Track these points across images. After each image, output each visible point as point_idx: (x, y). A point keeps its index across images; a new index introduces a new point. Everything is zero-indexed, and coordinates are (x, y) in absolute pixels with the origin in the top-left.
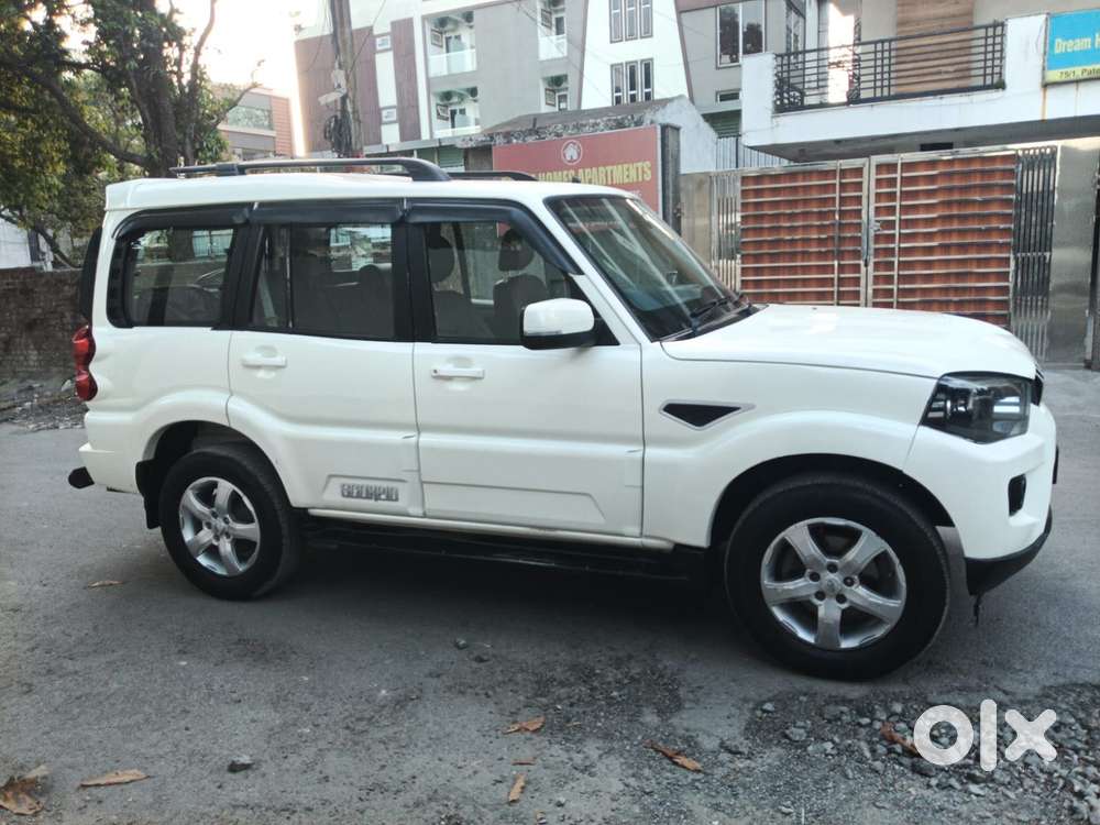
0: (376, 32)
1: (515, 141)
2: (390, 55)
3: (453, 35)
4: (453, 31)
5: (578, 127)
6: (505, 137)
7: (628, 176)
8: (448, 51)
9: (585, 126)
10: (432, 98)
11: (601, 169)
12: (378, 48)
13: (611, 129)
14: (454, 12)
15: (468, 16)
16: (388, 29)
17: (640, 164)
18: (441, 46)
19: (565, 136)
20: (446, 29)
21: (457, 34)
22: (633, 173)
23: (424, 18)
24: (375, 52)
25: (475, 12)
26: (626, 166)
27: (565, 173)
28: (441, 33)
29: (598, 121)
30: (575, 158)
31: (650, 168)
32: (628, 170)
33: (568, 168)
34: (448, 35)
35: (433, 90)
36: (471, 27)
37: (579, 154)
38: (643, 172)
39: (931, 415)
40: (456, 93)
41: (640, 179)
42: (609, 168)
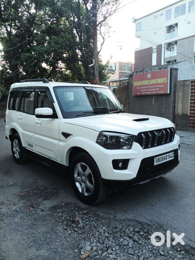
0: (153, 48)
1: (138, 73)
2: (156, 53)
3: (172, 47)
4: (172, 46)
5: (151, 70)
6: (136, 73)
7: (161, 81)
8: (170, 51)
9: (153, 69)
10: (165, 62)
11: (155, 80)
12: (153, 52)
13: (158, 70)
14: (172, 42)
15: (176, 42)
16: (156, 47)
17: (164, 78)
18: (169, 50)
19: (148, 72)
20: (171, 46)
21: (173, 47)
22: (162, 81)
23: (165, 44)
24: (152, 52)
25: (178, 41)
26: (161, 79)
27: (148, 81)
28: (169, 47)
29: (156, 68)
30: (150, 77)
31: (166, 79)
32: (161, 80)
33: (148, 80)
34: (171, 47)
35: (165, 61)
36: (177, 45)
37: (151, 76)
38: (165, 80)
39: (98, 141)
40: (171, 61)
41: (164, 82)
42: (157, 79)
